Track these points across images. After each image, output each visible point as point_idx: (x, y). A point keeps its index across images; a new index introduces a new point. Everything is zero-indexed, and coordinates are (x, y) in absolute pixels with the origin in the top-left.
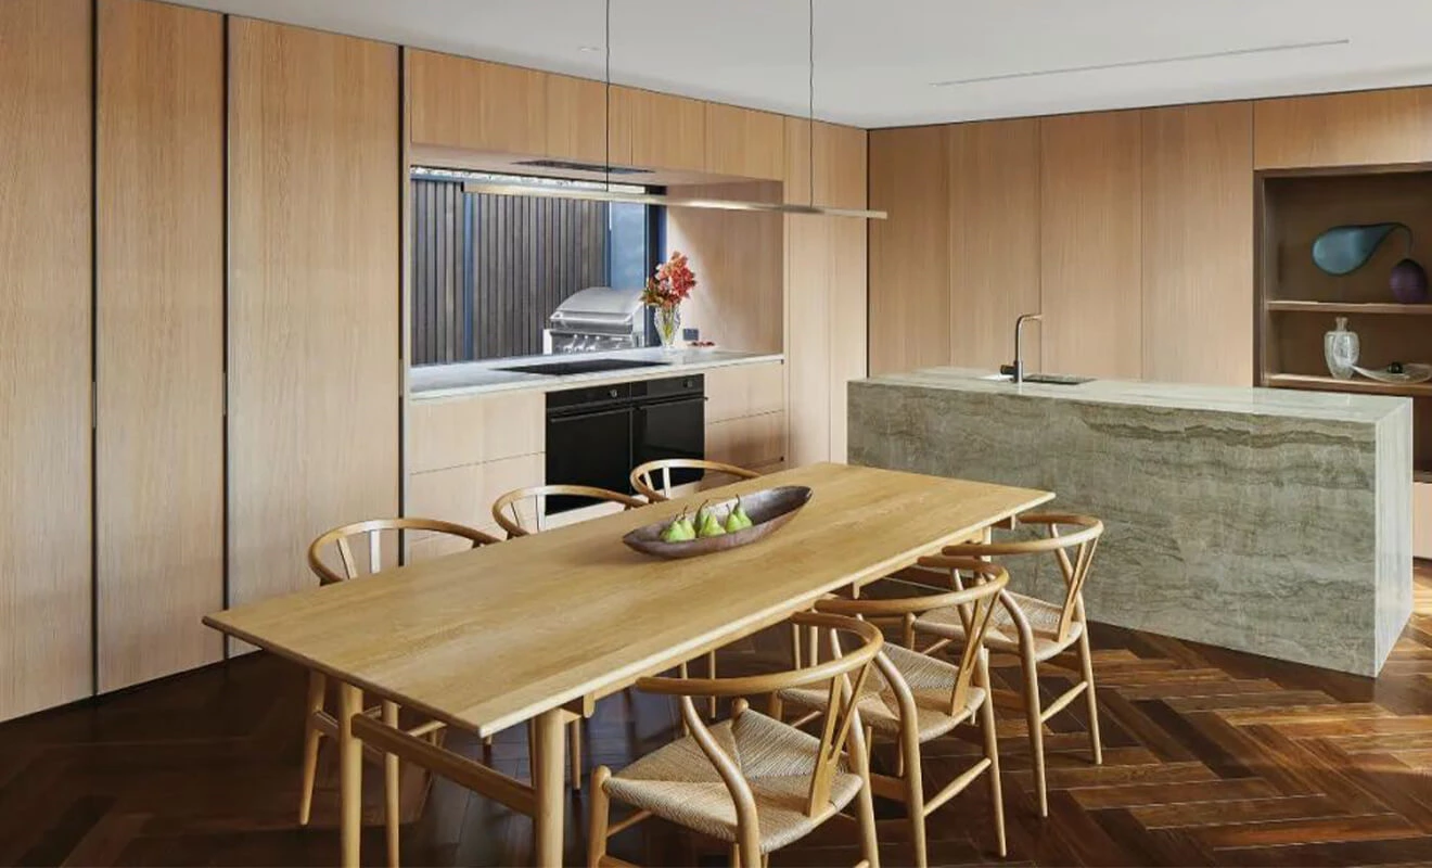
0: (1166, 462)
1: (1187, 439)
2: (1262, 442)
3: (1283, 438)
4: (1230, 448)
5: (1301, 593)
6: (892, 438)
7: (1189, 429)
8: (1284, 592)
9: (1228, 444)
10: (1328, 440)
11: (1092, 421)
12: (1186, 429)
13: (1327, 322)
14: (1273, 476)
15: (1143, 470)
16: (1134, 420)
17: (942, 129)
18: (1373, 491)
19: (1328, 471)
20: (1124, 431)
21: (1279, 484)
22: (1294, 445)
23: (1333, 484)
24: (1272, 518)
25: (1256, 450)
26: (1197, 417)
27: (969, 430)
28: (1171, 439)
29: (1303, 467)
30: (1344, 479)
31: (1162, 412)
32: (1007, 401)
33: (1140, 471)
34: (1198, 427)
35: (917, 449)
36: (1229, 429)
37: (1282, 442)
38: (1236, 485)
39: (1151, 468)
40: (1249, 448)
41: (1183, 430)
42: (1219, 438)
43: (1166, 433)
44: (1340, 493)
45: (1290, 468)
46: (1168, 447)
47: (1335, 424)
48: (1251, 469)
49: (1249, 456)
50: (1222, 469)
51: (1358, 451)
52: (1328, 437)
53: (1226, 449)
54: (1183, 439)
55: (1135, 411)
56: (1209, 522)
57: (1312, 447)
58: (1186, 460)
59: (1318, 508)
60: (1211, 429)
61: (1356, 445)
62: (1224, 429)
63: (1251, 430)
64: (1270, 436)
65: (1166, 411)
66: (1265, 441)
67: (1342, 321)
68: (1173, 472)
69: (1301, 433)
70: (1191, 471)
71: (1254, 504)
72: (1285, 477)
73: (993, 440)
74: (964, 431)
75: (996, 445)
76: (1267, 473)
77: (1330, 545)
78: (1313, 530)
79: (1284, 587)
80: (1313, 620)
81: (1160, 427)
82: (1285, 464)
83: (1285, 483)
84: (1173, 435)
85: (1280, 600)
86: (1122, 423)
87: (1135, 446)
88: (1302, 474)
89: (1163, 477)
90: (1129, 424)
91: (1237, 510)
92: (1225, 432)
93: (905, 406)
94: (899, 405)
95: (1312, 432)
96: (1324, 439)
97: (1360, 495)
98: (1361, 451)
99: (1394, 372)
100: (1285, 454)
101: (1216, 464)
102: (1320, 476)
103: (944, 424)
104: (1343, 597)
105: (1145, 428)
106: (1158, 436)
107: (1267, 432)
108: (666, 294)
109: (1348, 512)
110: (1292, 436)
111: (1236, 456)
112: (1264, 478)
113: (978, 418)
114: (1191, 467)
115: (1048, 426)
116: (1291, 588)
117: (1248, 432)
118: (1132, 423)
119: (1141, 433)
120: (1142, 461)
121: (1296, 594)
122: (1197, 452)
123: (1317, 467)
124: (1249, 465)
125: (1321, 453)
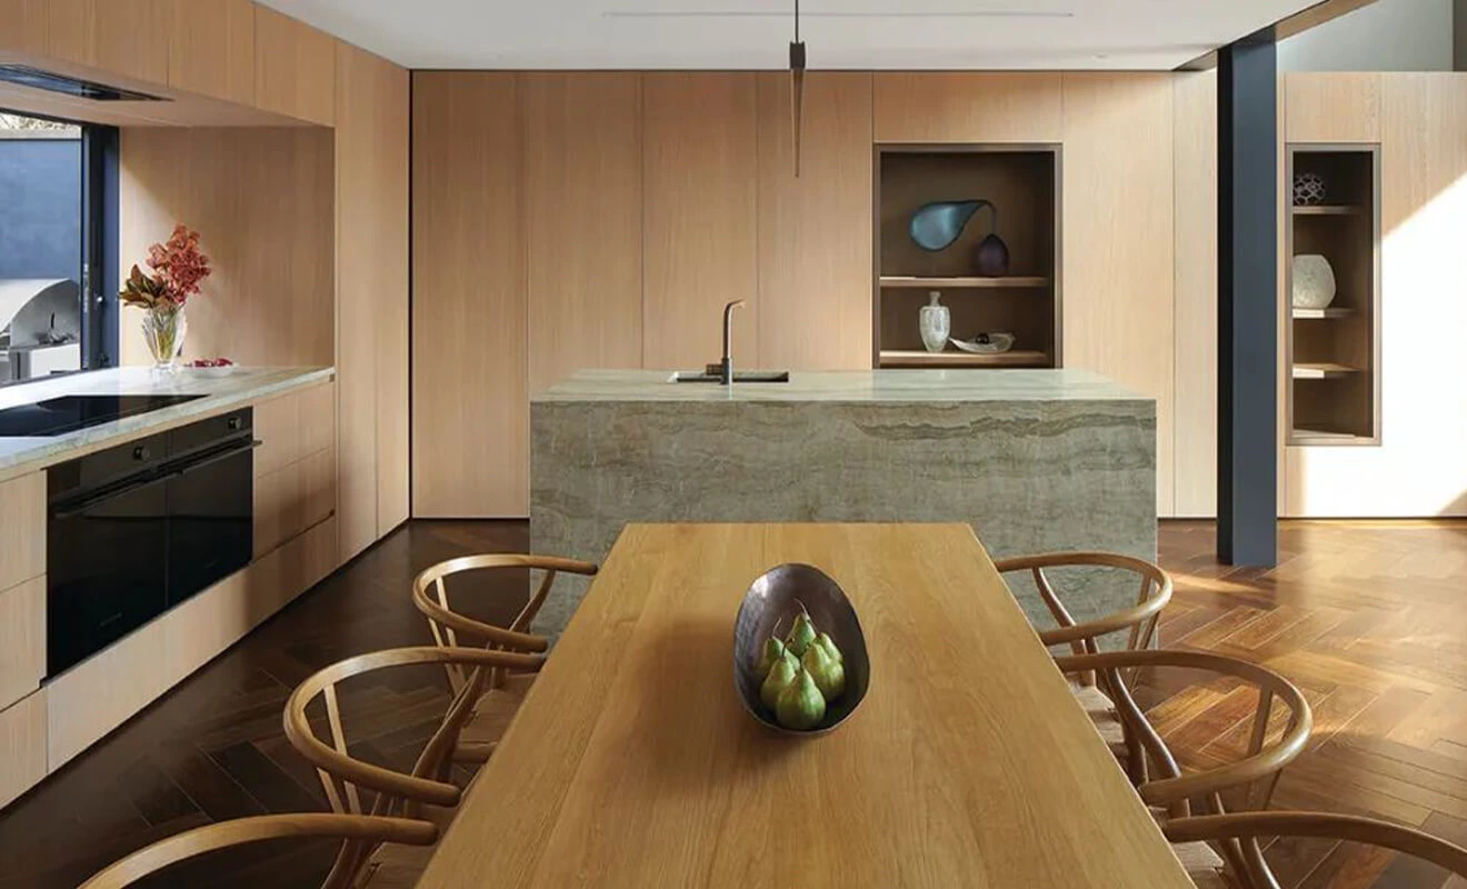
0: (950, 462)
1: (973, 435)
2: (1052, 430)
3: (1071, 424)
4: (1018, 439)
5: (1088, 584)
6: (600, 471)
7: (978, 422)
8: (1071, 586)
9: (1016, 436)
10: (1114, 421)
11: (866, 423)
12: (972, 423)
13: (922, 297)
14: (1060, 464)
15: (926, 473)
16: (915, 418)
17: (519, 76)
18: (1154, 468)
19: (1113, 452)
20: (902, 432)
21: (1067, 472)
22: (1083, 429)
23: (1119, 466)
24: (1060, 511)
25: (1046, 439)
26: (985, 409)
27: (709, 449)
28: (956, 435)
29: (1086, 452)
30: (1129, 460)
31: (946, 406)
32: (763, 409)
33: (922, 476)
34: (985, 419)
35: (636, 481)
36: (1017, 418)
37: (1070, 427)
38: (1024, 479)
39: (935, 470)
40: (1036, 437)
41: (967, 424)
42: (1006, 430)
43: (950, 429)
44: (1125, 474)
45: (1077, 454)
46: (953, 444)
47: (1121, 403)
48: (1039, 460)
49: (1036, 446)
50: (1011, 464)
51: (1140, 429)
52: (1113, 417)
53: (1014, 441)
54: (969, 435)
55: (915, 408)
56: (997, 522)
57: (1099, 430)
58: (972, 458)
59: (1104, 492)
60: (999, 421)
61: (1139, 424)
62: (1013, 420)
63: (1040, 419)
64: (1058, 422)
65: (950, 405)
66: (1054, 428)
67: (936, 296)
68: (958, 473)
69: (1089, 416)
70: (978, 470)
71: (1043, 497)
72: (1073, 464)
73: (742, 458)
74: (703, 451)
75: (747, 465)
76: (1053, 462)
77: (1117, 530)
78: (1100, 516)
79: (1072, 580)
80: (1100, 610)
81: (947, 424)
82: (1074, 450)
83: (1072, 470)
84: (959, 432)
85: (1068, 594)
86: (901, 423)
87: (917, 448)
88: (1089, 459)
89: (946, 479)
90: (909, 424)
91: (1025, 506)
92: (1013, 423)
93: (618, 428)
94: (610, 427)
95: (1098, 415)
96: (1109, 420)
97: (1143, 474)
98: (1144, 429)
99: (983, 342)
100: (1072, 440)
101: (1005, 458)
102: (1106, 459)
103: (675, 446)
104: (1128, 581)
105: (928, 426)
106: (941, 434)
107: (1054, 419)
108: (159, 289)
109: (1132, 493)
110: (1080, 420)
111: (1025, 448)
112: (1052, 467)
113: (722, 433)
114: (977, 464)
115: (813, 435)
116: (1079, 580)
117: (1037, 420)
118: (914, 422)
119: (923, 432)
120: (923, 464)
121: (1083, 587)
122: (983, 448)
123: (1104, 450)
124: (1037, 456)
125: (1107, 435)
